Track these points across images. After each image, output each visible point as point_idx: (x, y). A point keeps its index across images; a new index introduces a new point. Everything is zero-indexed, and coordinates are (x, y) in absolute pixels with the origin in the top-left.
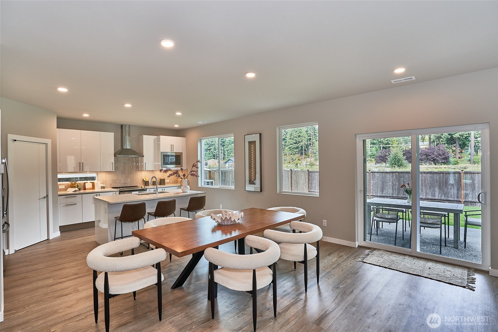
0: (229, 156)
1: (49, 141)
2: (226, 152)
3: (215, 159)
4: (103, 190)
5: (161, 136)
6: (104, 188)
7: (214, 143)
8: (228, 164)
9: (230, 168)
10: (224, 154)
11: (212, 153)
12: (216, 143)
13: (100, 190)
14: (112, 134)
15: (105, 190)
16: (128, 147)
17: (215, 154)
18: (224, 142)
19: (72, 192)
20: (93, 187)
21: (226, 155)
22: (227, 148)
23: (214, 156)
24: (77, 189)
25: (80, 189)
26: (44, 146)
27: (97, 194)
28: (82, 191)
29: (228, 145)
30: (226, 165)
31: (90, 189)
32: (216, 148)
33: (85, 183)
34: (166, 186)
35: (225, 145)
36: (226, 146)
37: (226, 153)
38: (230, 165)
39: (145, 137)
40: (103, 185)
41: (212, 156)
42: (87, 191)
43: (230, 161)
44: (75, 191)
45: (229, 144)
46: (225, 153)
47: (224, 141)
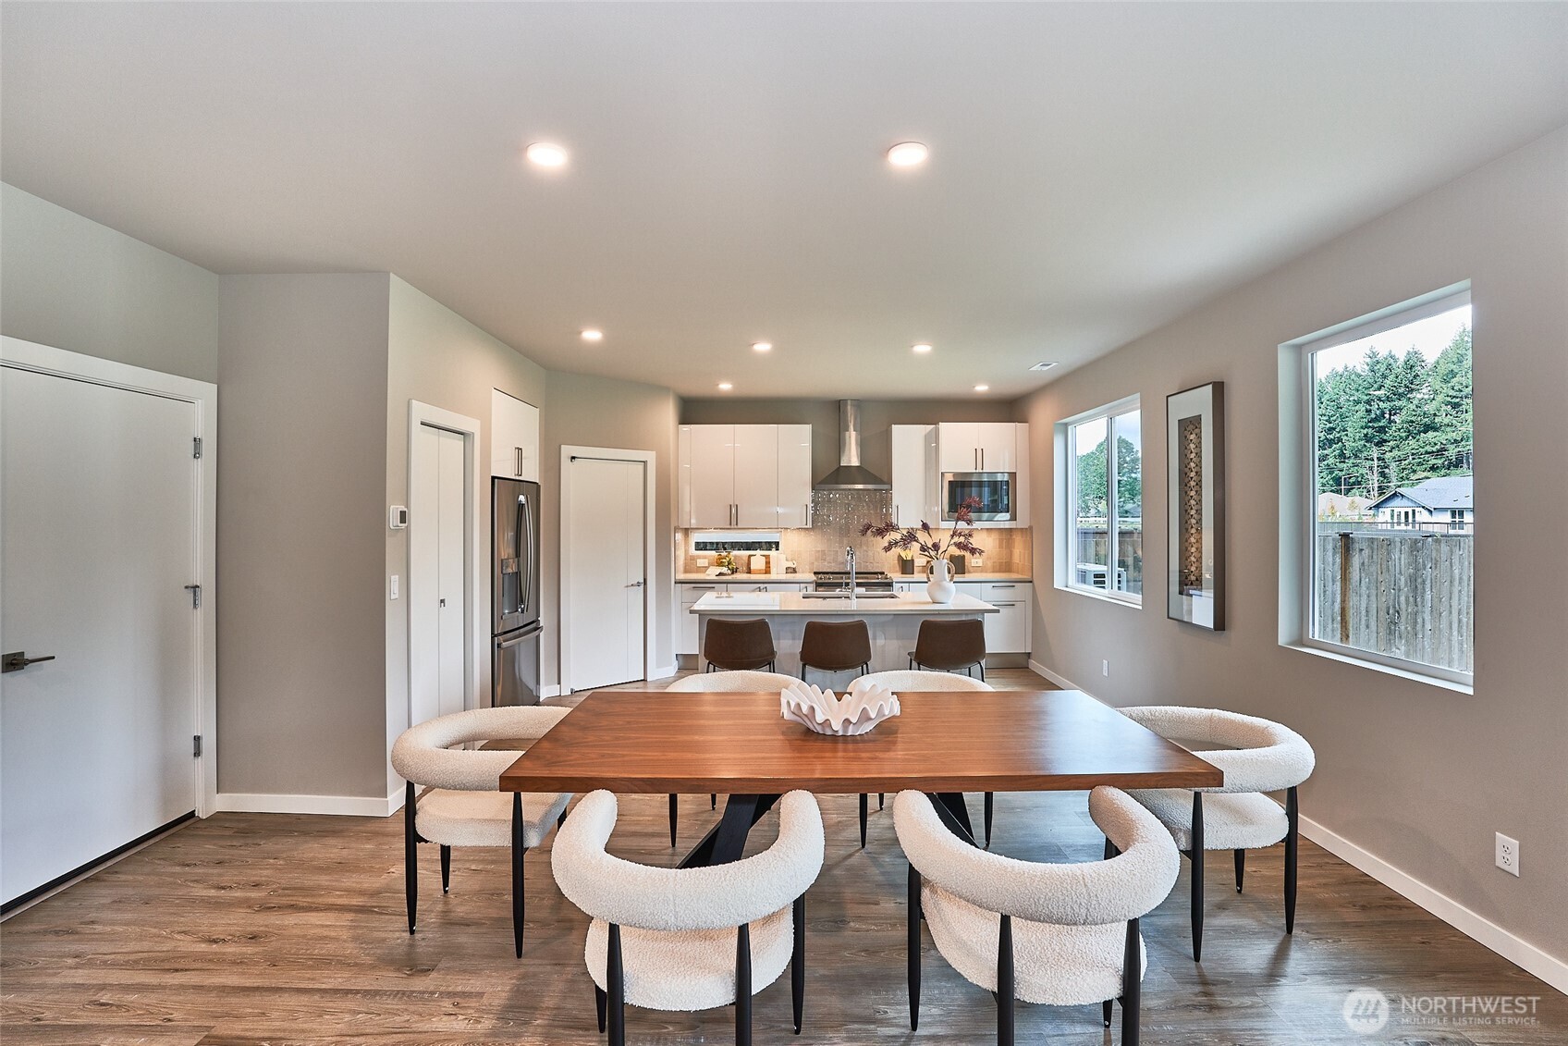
0: (1406, 482)
1: (650, 456)
2: (1393, 465)
3: (1339, 492)
4: (790, 577)
5: (942, 425)
6: (794, 571)
7: (1338, 435)
8: (1388, 511)
9: (1396, 527)
10: (1383, 474)
11: (1331, 473)
12: (1347, 435)
13: (784, 577)
14: (806, 430)
15: (797, 577)
16: (855, 462)
17: (1340, 474)
18: (1383, 427)
19: (713, 577)
20: (767, 571)
21: (1394, 479)
22: (1395, 452)
23: (1337, 481)
24: (724, 570)
25: (734, 571)
26: (641, 466)
27: (762, 586)
28: (738, 576)
29: (1401, 438)
30: (1380, 514)
31: (759, 572)
32: (1347, 453)
33: (750, 556)
34: (967, 577)
35: (1385, 441)
36: (1391, 443)
37: (1393, 471)
38: (1399, 515)
39: (897, 430)
40: (790, 564)
41: (1331, 482)
42: (753, 577)
43: (1397, 502)
44: (720, 574)
45: (1404, 434)
46: (1387, 471)
47: (1381, 424)
